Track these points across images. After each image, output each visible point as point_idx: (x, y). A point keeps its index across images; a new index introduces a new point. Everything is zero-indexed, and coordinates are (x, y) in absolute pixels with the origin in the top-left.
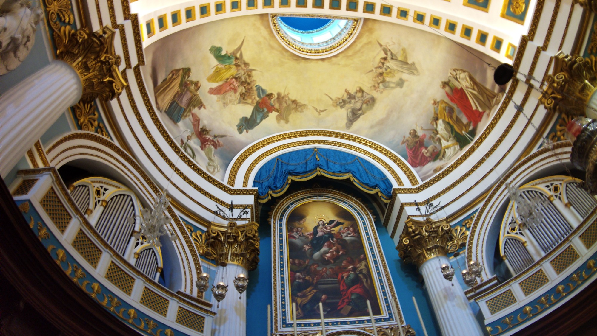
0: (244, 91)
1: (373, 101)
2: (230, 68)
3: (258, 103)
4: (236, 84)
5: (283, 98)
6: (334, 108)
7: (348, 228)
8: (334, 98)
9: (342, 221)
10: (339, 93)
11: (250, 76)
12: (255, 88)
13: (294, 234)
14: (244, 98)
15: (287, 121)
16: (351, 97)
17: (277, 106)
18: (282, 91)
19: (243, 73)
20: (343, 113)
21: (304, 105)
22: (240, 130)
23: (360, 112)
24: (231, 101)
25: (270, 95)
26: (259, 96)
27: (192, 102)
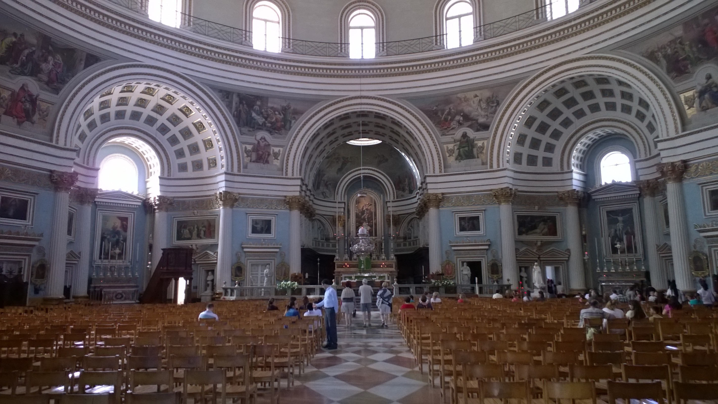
0: (338, 160)
1: (387, 160)
2: (332, 157)
3: (343, 162)
4: (335, 160)
5: (352, 157)
6: (372, 159)
7: (373, 207)
12: (341, 158)
13: (357, 209)
14: (338, 163)
15: (354, 164)
16: (379, 156)
17: (350, 160)
20: (376, 161)
22: (338, 174)
23: (382, 162)
24: (333, 166)
25: (347, 158)
26: (343, 159)
27: (322, 177)
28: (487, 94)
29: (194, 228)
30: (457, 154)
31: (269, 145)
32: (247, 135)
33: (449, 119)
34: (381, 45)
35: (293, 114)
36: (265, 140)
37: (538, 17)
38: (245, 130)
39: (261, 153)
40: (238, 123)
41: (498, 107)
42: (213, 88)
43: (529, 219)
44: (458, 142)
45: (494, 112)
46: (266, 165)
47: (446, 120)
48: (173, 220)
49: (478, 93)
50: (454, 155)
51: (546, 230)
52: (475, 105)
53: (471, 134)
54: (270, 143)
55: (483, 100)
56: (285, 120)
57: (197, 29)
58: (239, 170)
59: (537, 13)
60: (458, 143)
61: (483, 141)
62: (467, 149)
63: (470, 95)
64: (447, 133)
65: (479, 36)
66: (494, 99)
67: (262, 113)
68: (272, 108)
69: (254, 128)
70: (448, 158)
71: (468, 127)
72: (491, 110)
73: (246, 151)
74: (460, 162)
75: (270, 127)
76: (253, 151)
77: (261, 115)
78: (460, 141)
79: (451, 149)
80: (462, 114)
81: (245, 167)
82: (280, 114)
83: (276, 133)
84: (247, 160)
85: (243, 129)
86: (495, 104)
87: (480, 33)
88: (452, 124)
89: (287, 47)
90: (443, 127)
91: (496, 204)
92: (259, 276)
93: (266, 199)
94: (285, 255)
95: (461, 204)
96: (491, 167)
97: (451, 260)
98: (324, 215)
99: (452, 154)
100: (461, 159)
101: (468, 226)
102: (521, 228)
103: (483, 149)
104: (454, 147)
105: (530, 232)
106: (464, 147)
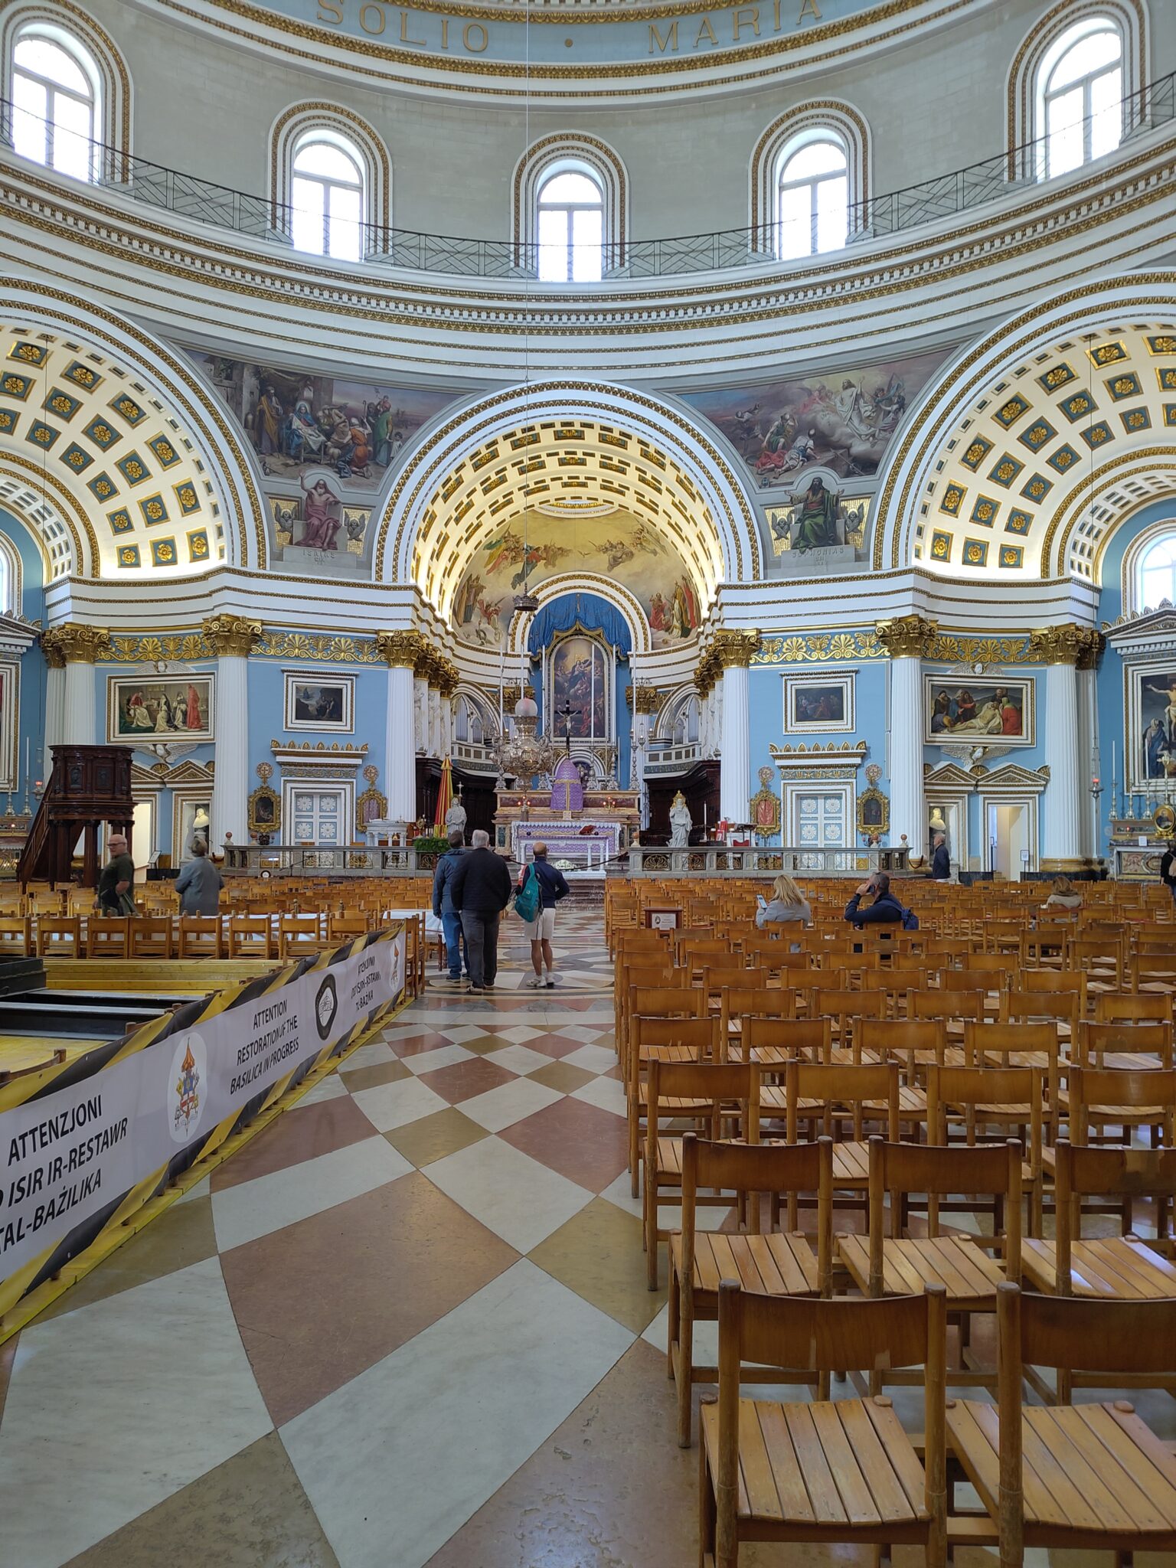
0: (514, 555)
1: (632, 555)
2: (501, 547)
3: (527, 558)
4: (506, 554)
5: (549, 547)
6: (597, 553)
7: (597, 668)
8: (597, 544)
10: (602, 541)
11: (518, 543)
12: (523, 549)
13: (558, 673)
14: (515, 560)
16: (612, 546)
18: (548, 543)
19: (512, 543)
20: (605, 558)
21: (569, 551)
23: (620, 560)
24: (504, 568)
26: (527, 552)
27: (476, 594)
28: (875, 379)
29: (159, 704)
30: (797, 535)
31: (337, 503)
32: (280, 474)
33: (780, 444)
34: (617, 250)
35: (397, 425)
36: (327, 491)
37: (1012, 178)
38: (275, 461)
39: (316, 522)
40: (257, 445)
41: (900, 414)
42: (191, 350)
43: (960, 691)
44: (800, 502)
45: (892, 428)
46: (329, 553)
47: (772, 447)
48: (110, 685)
49: (853, 376)
50: (789, 535)
51: (997, 720)
52: (845, 409)
53: (833, 482)
54: (339, 499)
55: (867, 397)
56: (375, 440)
57: (144, 191)
58: (262, 564)
59: (1012, 165)
60: (801, 506)
61: (861, 501)
62: (820, 520)
63: (835, 382)
64: (775, 481)
65: (860, 229)
66: (892, 392)
67: (317, 420)
68: (342, 408)
69: (296, 457)
70: (776, 543)
71: (825, 465)
72: (881, 424)
73: (279, 517)
74: (803, 553)
75: (340, 457)
76: (298, 518)
77: (316, 426)
78: (805, 500)
79: (782, 521)
80: (812, 432)
81: (278, 557)
82: (362, 424)
83: (355, 473)
84: (282, 538)
85: (269, 460)
86: (895, 407)
87: (865, 220)
88: (787, 458)
89: (380, 249)
90: (763, 465)
91: (885, 657)
92: (316, 821)
93: (330, 638)
94: (376, 774)
95: (800, 659)
96: (878, 565)
97: (773, 790)
98: (483, 685)
99: (783, 534)
100: (806, 546)
101: (815, 710)
102: (939, 717)
103: (860, 521)
104: (789, 516)
105: (959, 726)
106: (814, 516)
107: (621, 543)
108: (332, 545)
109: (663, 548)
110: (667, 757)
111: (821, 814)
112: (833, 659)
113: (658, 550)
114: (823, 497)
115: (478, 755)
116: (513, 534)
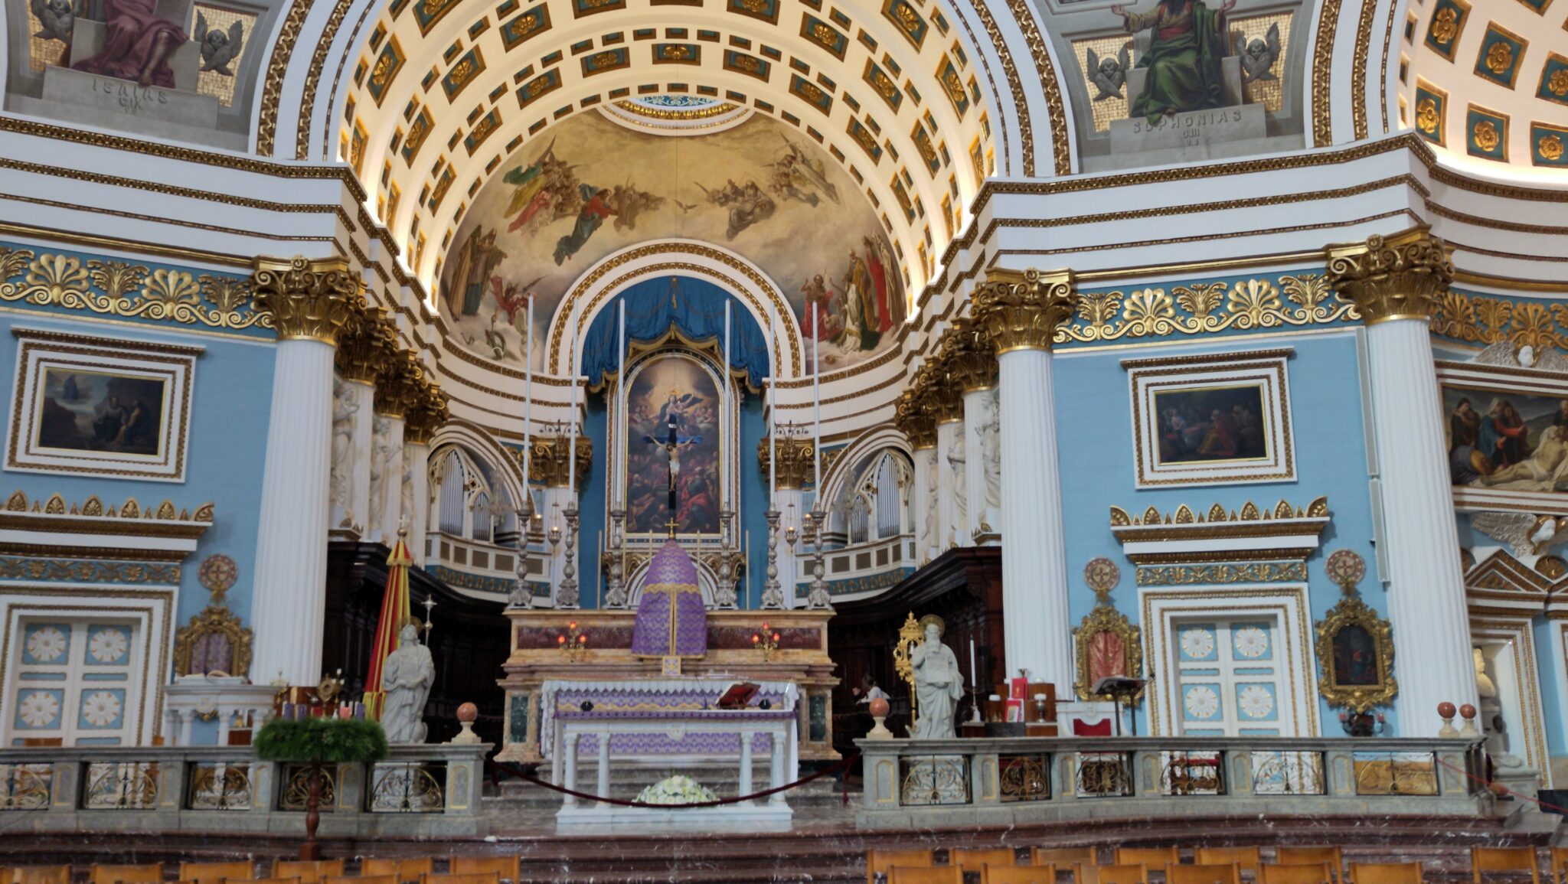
0: (560, 200)
1: (769, 208)
2: (536, 181)
3: (584, 209)
4: (547, 196)
5: (625, 192)
6: (709, 205)
7: (706, 408)
8: (709, 189)
9: (700, 396)
10: (718, 183)
11: (568, 177)
12: (578, 190)
13: (636, 417)
14: (561, 210)
15: (632, 226)
16: (737, 192)
17: (615, 206)
18: (623, 183)
19: (557, 176)
20: (723, 215)
21: (661, 200)
22: (559, 260)
23: (750, 218)
24: (541, 224)
25: (603, 193)
26: (585, 197)
27: (489, 266)
30: (1141, 89)
39: (128, 25)
43: (1496, 401)
44: (1145, 27)
46: (154, 92)
50: (1124, 90)
60: (1147, 33)
61: (1273, 19)
70: (1098, 107)
74: (1155, 123)
76: (85, 13)
78: (1155, 23)
79: (1109, 64)
84: (43, 50)
91: (1349, 321)
92: (73, 686)
93: (140, 269)
94: (232, 575)
95: (1164, 329)
96: (1323, 136)
97: (1121, 607)
98: (496, 431)
99: (1113, 88)
100: (1163, 111)
101: (1200, 439)
102: (1462, 452)
103: (1274, 57)
104: (1123, 53)
105: (1501, 473)
106: (1175, 52)
107: (754, 186)
108: (163, 77)
109: (830, 190)
110: (841, 565)
111: (1226, 663)
112: (1234, 329)
113: (821, 194)
114: (1192, 15)
115: (480, 560)
116: (559, 157)
